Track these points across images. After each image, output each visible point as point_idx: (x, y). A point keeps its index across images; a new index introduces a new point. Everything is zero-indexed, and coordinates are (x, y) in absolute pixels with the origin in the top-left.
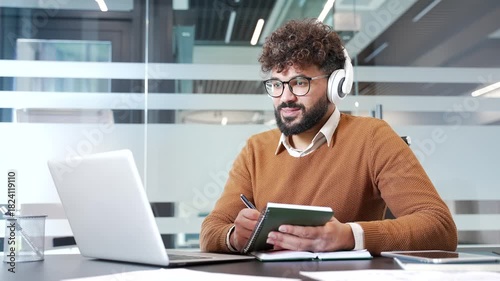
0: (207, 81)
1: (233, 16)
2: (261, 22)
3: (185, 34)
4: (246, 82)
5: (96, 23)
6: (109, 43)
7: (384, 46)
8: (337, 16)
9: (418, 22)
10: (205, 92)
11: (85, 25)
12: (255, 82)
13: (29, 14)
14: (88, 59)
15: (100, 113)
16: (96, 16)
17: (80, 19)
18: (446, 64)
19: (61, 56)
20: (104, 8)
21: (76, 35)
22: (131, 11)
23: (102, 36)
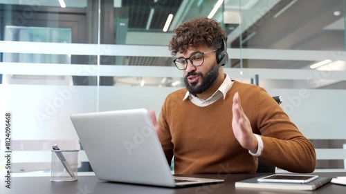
0: (131, 57)
1: (152, 11)
2: (171, 16)
3: (121, 24)
4: (158, 58)
5: (58, 15)
6: (70, 29)
7: (254, 34)
8: (226, 13)
9: (277, 18)
10: (130, 64)
11: (49, 16)
12: (165, 58)
13: (10, 8)
14: (51, 41)
15: (63, 78)
16: (57, 10)
17: (46, 12)
18: (293, 47)
19: (32, 38)
20: (63, 5)
21: (43, 23)
22: (85, 8)
23: (62, 24)
